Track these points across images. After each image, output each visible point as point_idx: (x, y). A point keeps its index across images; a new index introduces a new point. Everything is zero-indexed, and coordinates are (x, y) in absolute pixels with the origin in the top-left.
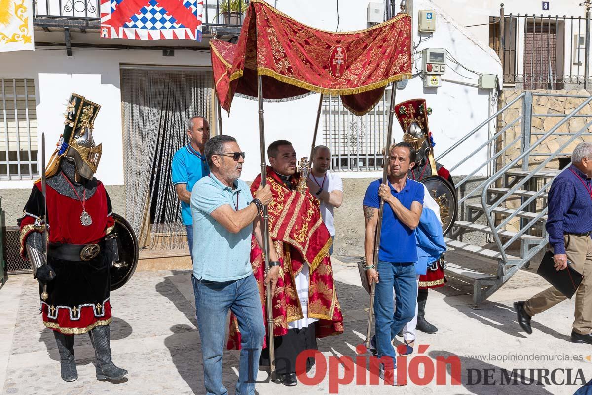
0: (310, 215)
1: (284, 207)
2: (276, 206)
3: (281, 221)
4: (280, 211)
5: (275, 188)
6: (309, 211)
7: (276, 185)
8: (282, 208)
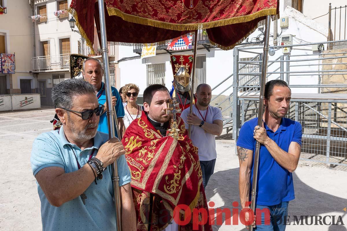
0: (183, 162)
1: (154, 155)
2: (146, 154)
3: (150, 171)
4: (149, 159)
5: (147, 135)
6: (182, 157)
7: (148, 131)
8: (152, 157)
